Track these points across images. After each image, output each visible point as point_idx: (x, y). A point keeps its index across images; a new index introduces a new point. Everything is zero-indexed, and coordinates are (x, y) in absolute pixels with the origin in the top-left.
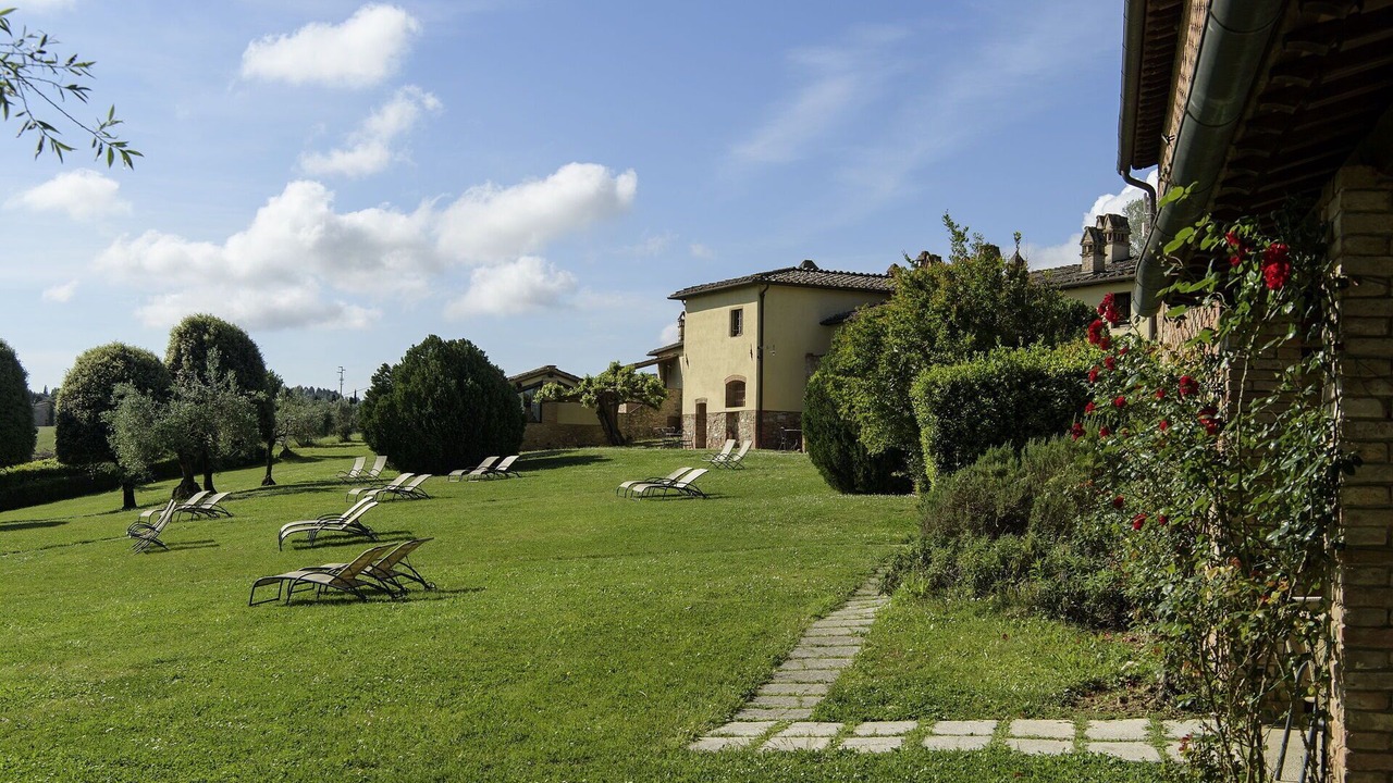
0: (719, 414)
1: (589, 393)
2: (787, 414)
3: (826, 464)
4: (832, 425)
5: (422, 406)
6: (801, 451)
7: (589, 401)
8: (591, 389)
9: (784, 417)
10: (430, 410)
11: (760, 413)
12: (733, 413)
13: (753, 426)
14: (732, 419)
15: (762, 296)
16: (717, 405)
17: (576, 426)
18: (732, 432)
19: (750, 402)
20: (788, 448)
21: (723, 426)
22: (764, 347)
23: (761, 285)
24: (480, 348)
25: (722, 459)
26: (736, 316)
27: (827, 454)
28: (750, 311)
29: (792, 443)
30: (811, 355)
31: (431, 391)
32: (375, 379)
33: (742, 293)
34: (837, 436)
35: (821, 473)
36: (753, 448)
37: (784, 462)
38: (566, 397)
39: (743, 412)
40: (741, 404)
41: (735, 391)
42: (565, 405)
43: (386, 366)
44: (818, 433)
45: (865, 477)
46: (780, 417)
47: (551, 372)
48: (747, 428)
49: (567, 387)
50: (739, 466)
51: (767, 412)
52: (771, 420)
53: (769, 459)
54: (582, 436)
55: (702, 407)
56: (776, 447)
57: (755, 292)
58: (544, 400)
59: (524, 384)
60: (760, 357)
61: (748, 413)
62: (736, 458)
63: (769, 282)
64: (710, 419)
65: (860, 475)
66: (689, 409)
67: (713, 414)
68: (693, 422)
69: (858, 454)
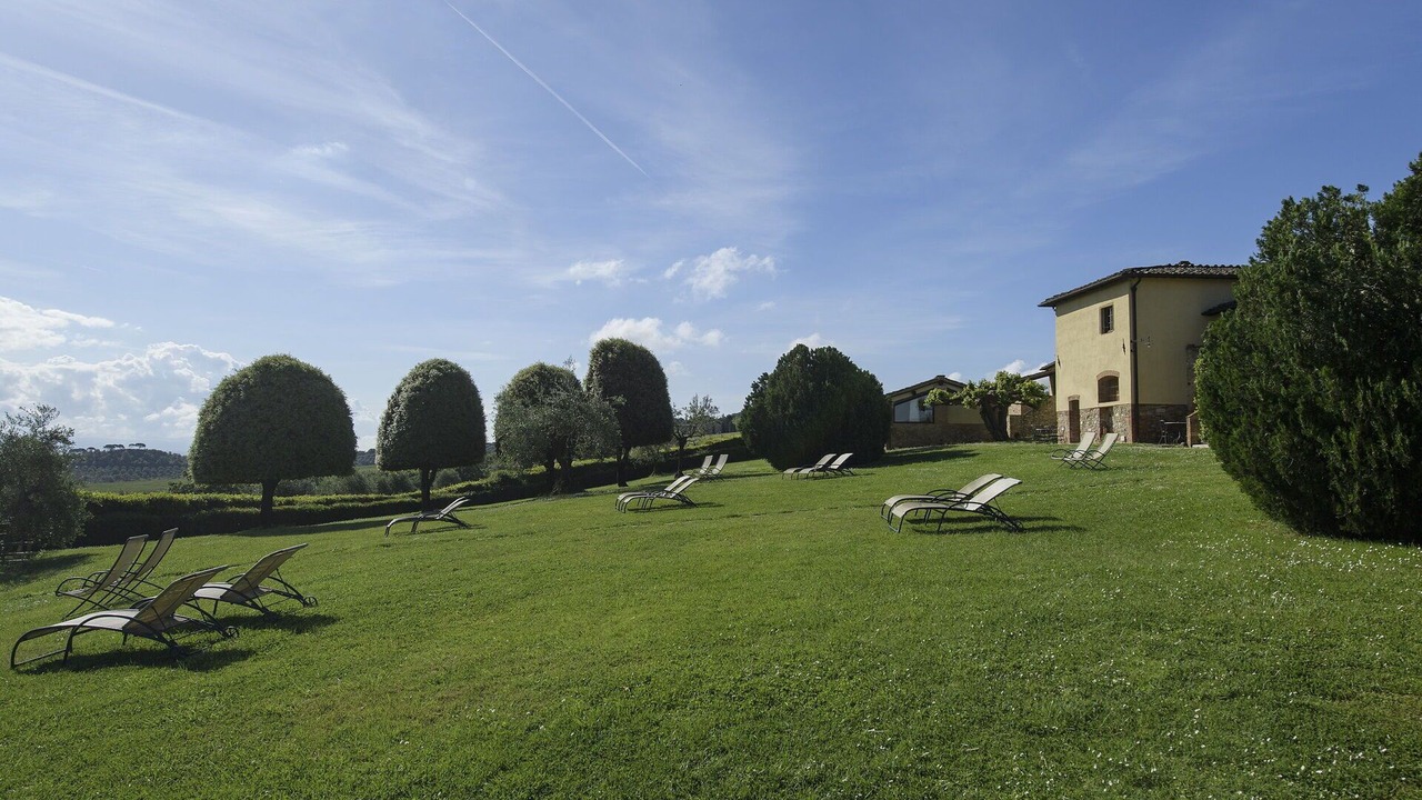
0: (1092, 409)
1: (970, 396)
2: (1167, 406)
3: (1259, 475)
4: (1272, 397)
5: (785, 408)
6: (1186, 445)
7: (969, 403)
8: (972, 393)
9: (1164, 410)
10: (791, 410)
11: (1136, 407)
12: (1107, 408)
13: (1128, 420)
14: (1106, 415)
15: (1133, 291)
16: (1090, 400)
17: (966, 425)
18: (1106, 427)
19: (1125, 396)
20: (1170, 442)
21: (1096, 421)
22: (1138, 340)
23: (1131, 280)
24: (845, 354)
25: (1077, 456)
26: (1107, 315)
27: (1261, 455)
28: (1121, 305)
29: (1175, 435)
30: (1193, 346)
31: (793, 392)
32: (755, 386)
33: (1112, 290)
34: (1284, 418)
35: (1247, 488)
36: (1130, 441)
37: (1164, 458)
38: (952, 401)
39: (1117, 406)
40: (1115, 399)
41: (1108, 386)
42: (953, 408)
43: (765, 374)
44: (1237, 412)
45: (1365, 502)
46: (1159, 410)
47: (941, 381)
48: (1122, 423)
49: (952, 392)
50: (1100, 466)
51: (1144, 405)
52: (1149, 413)
53: (1145, 455)
54: (970, 435)
55: (1074, 404)
56: (1156, 441)
57: (1127, 286)
58: (933, 404)
59: (918, 392)
60: (1134, 351)
61: (1122, 407)
62: (1096, 456)
63: (1142, 275)
64: (1083, 415)
65: (1354, 498)
66: (1062, 406)
67: (1086, 410)
68: (1067, 418)
69: (1345, 455)
